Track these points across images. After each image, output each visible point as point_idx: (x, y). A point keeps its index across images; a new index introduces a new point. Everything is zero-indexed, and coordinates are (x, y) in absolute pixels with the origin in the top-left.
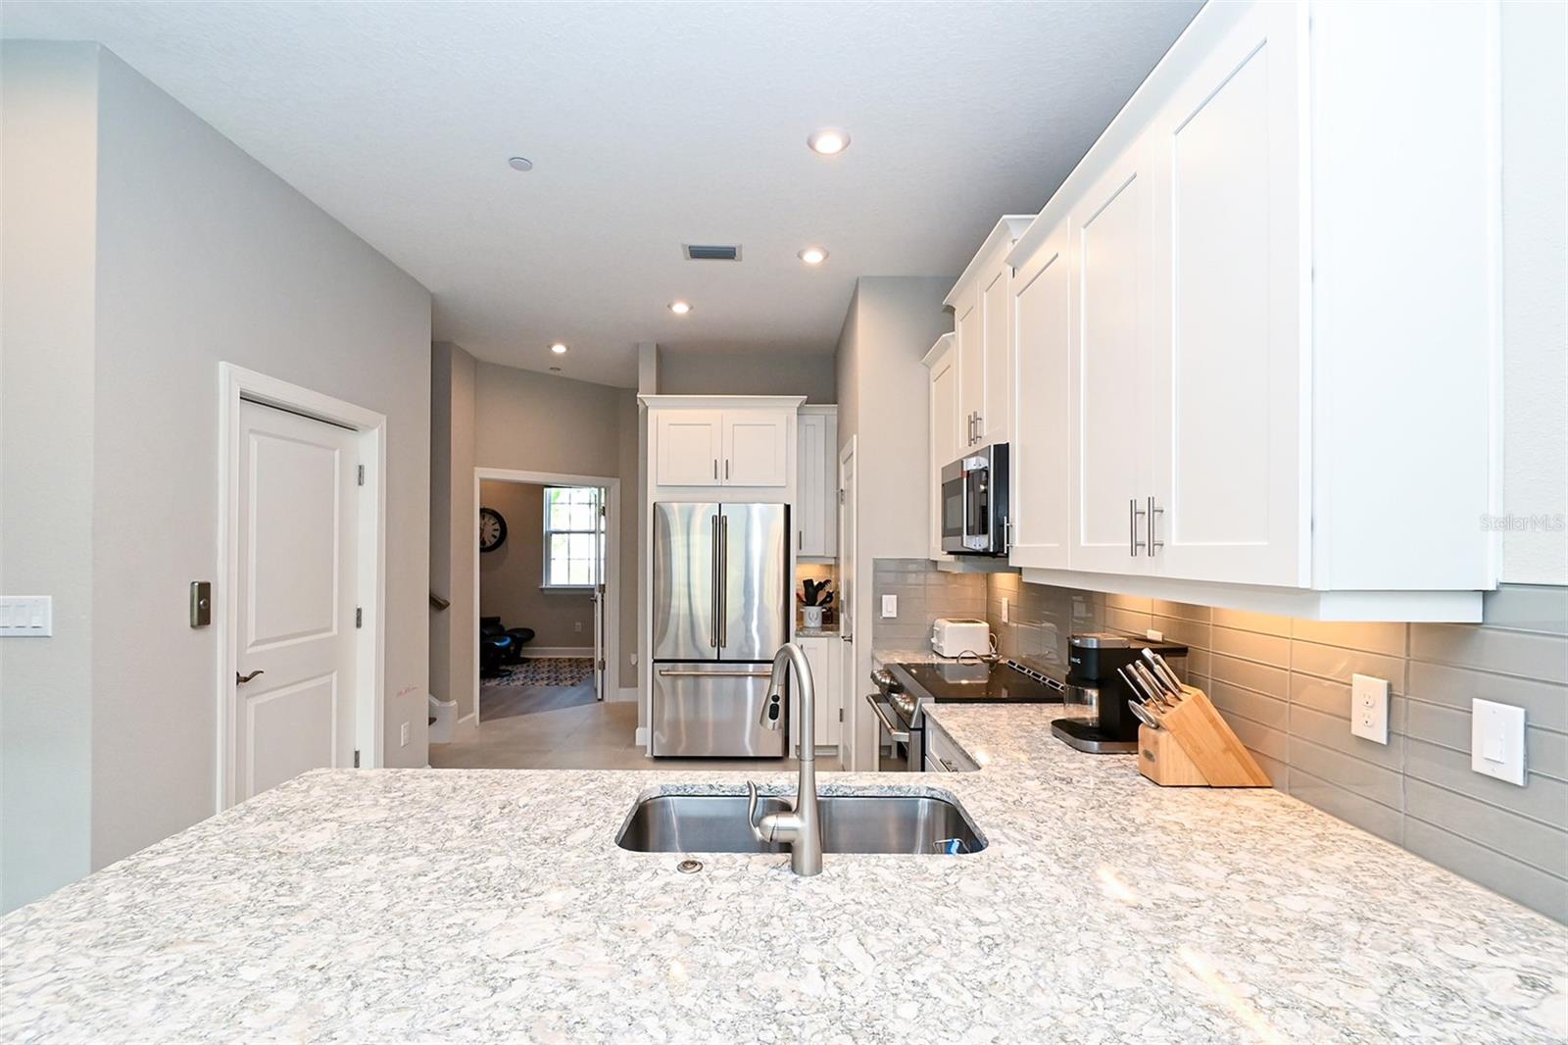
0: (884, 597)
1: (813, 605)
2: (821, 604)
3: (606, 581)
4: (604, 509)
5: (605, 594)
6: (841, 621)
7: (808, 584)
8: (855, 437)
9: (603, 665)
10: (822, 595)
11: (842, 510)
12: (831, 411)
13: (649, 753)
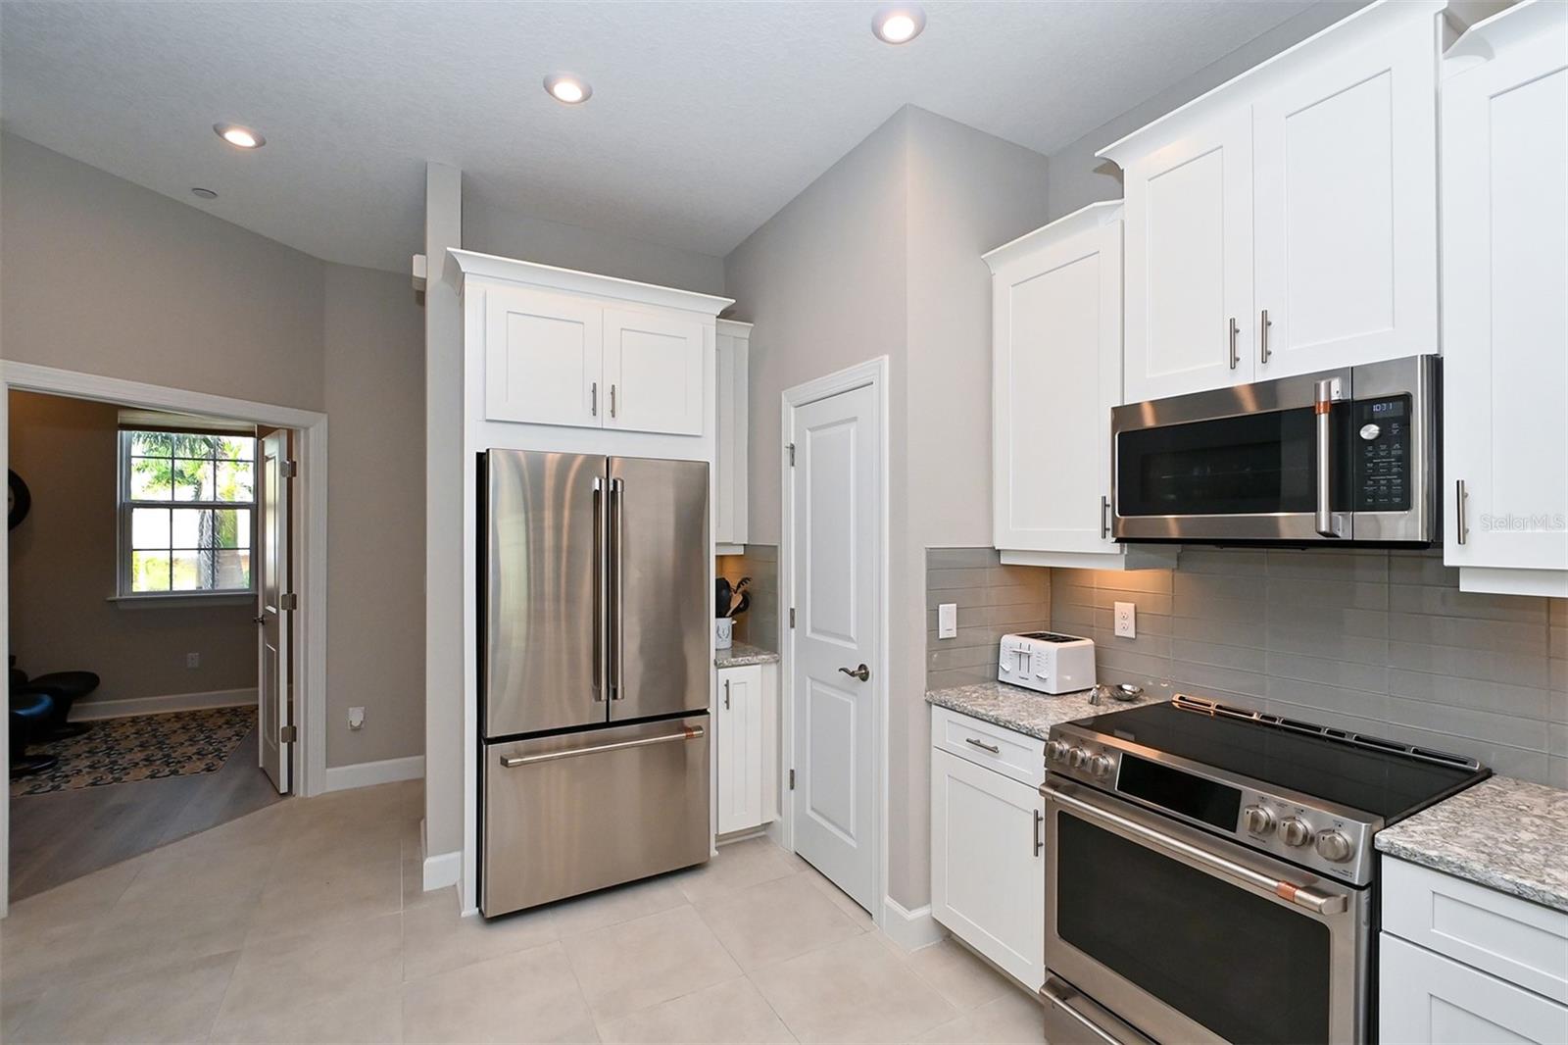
0: (941, 606)
1: (725, 616)
2: (733, 615)
3: (299, 589)
4: (294, 464)
5: (294, 611)
6: (789, 638)
7: (722, 585)
8: (886, 358)
9: (292, 735)
10: (736, 601)
11: (790, 476)
12: (741, 330)
13: (470, 909)
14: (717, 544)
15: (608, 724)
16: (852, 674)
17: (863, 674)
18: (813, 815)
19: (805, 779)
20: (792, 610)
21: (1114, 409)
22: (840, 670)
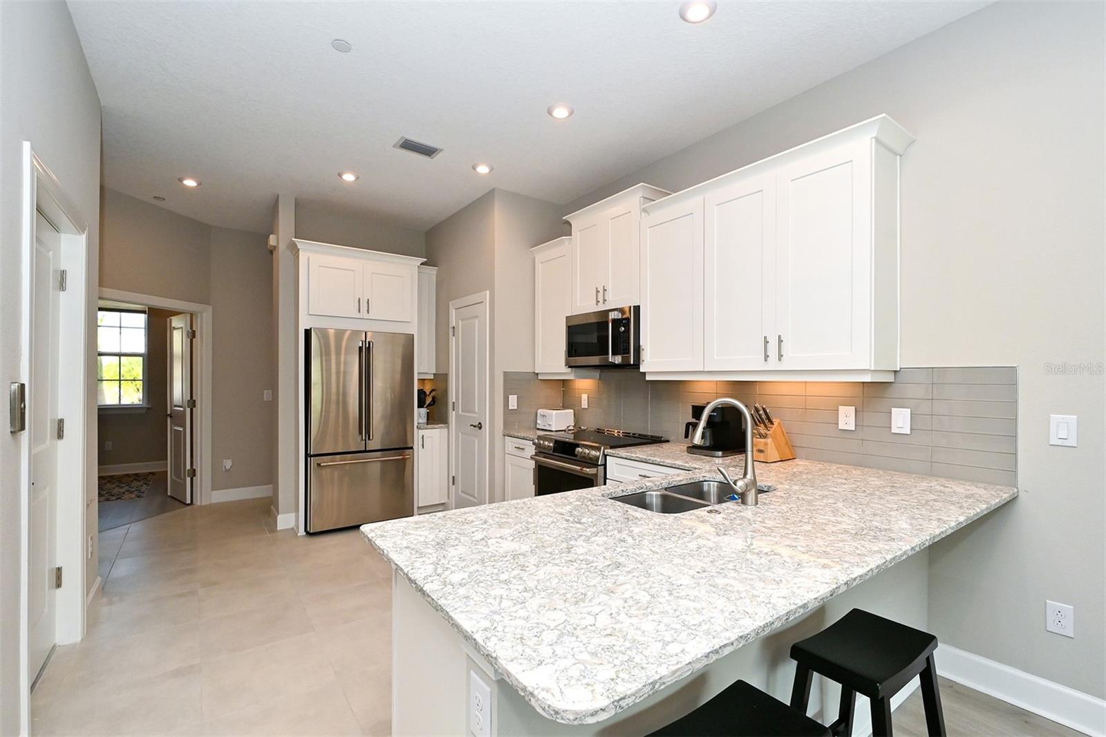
0: (510, 396)
1: (423, 407)
2: (426, 407)
3: (196, 397)
4: (194, 333)
5: (194, 409)
6: (452, 416)
7: (421, 392)
8: (488, 292)
9: (193, 473)
10: (429, 400)
11: (453, 341)
12: (432, 271)
13: (302, 532)
14: (418, 373)
15: (365, 451)
16: (475, 426)
17: (480, 426)
18: (463, 495)
19: (459, 481)
20: (454, 403)
21: (567, 317)
22: (471, 425)
